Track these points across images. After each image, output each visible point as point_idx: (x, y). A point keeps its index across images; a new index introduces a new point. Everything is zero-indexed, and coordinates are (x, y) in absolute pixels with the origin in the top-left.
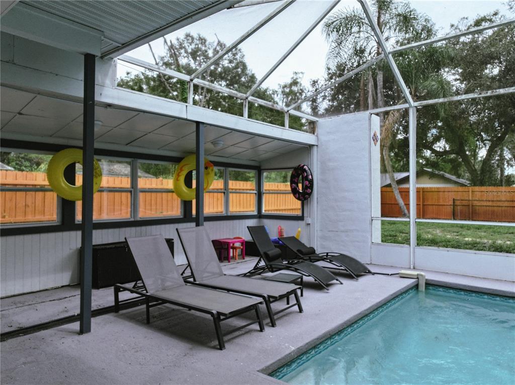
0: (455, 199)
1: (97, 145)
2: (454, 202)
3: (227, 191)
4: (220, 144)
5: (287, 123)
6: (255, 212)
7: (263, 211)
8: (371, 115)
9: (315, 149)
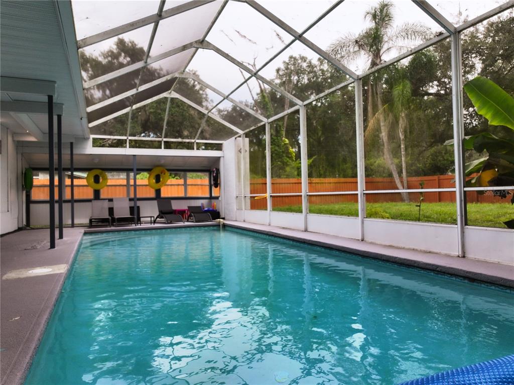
3: (185, 185)
4: (163, 162)
5: (195, 148)
6: (208, 195)
7: (213, 195)
8: (236, 138)
9: (222, 159)
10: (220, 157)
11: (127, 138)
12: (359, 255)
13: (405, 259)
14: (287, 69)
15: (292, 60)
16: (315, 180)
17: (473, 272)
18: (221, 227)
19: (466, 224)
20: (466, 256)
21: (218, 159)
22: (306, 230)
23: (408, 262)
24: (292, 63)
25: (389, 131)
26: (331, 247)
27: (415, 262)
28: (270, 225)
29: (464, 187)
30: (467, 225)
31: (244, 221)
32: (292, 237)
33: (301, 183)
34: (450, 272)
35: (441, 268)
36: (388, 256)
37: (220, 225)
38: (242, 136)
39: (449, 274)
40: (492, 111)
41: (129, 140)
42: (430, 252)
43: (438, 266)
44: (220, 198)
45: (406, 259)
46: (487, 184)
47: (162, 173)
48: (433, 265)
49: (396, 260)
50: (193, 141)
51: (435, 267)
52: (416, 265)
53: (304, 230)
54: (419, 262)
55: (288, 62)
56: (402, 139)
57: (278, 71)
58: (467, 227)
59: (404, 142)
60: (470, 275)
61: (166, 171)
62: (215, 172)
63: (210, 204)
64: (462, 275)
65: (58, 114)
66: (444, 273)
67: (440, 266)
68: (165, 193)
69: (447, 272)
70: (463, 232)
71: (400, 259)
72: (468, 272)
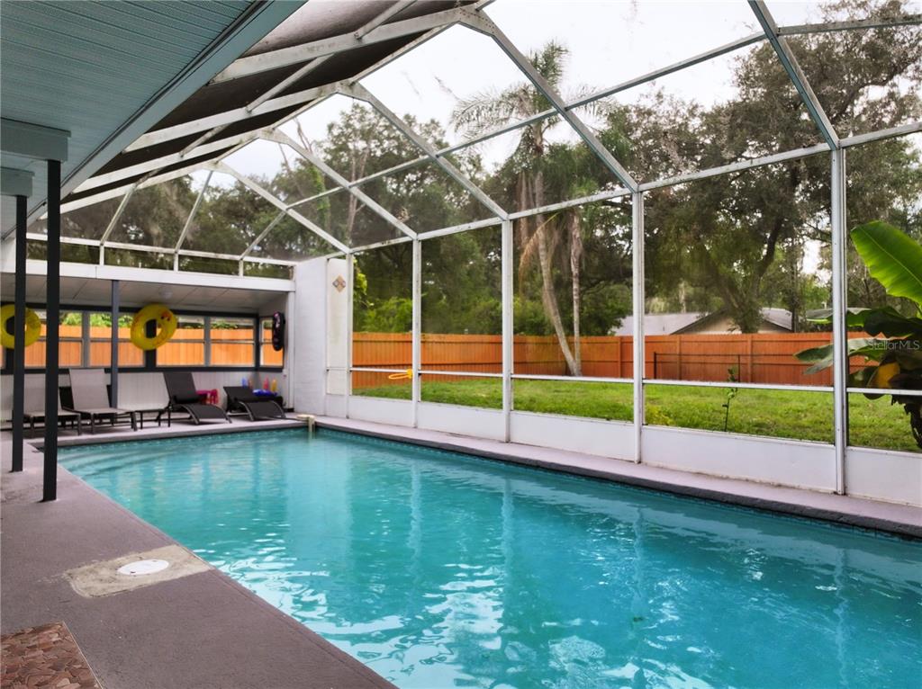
0: (657, 352)
1: (28, 300)
2: (655, 358)
3: (207, 341)
4: (169, 295)
5: (241, 271)
6: (251, 364)
7: (262, 363)
8: (328, 260)
9: (291, 296)
10: (287, 292)
11: (102, 245)
12: (670, 492)
13: (773, 502)
14: (348, 126)
15: (358, 111)
16: (432, 337)
17: (912, 526)
18: (311, 429)
19: (848, 444)
20: (847, 492)
21: (283, 296)
22: (508, 441)
23: (780, 508)
24: (358, 116)
25: (553, 260)
26: (605, 476)
27: (795, 507)
28: (415, 428)
29: (847, 387)
30: (851, 445)
31: (348, 417)
32: (506, 456)
33: (411, 342)
34: (866, 525)
35: (847, 518)
36: (738, 496)
37: (307, 427)
38: (347, 257)
39: (862, 527)
40: (895, 276)
41: (105, 248)
42: (779, 486)
43: (841, 515)
44: (285, 371)
45: (776, 502)
46: (887, 385)
47: (163, 318)
48: (832, 513)
49: (754, 502)
50: (237, 258)
51: (836, 517)
52: (796, 511)
53: (504, 439)
54: (803, 508)
55: (350, 113)
56: (574, 274)
57: (331, 127)
58: (852, 448)
59: (577, 280)
60: (907, 530)
61: (171, 313)
62: (279, 320)
63: (256, 379)
64: (888, 529)
65: (20, 194)
66: (854, 525)
67: (847, 515)
68: (165, 357)
69: (860, 524)
70: (844, 456)
71: (763, 501)
72: (901, 525)
